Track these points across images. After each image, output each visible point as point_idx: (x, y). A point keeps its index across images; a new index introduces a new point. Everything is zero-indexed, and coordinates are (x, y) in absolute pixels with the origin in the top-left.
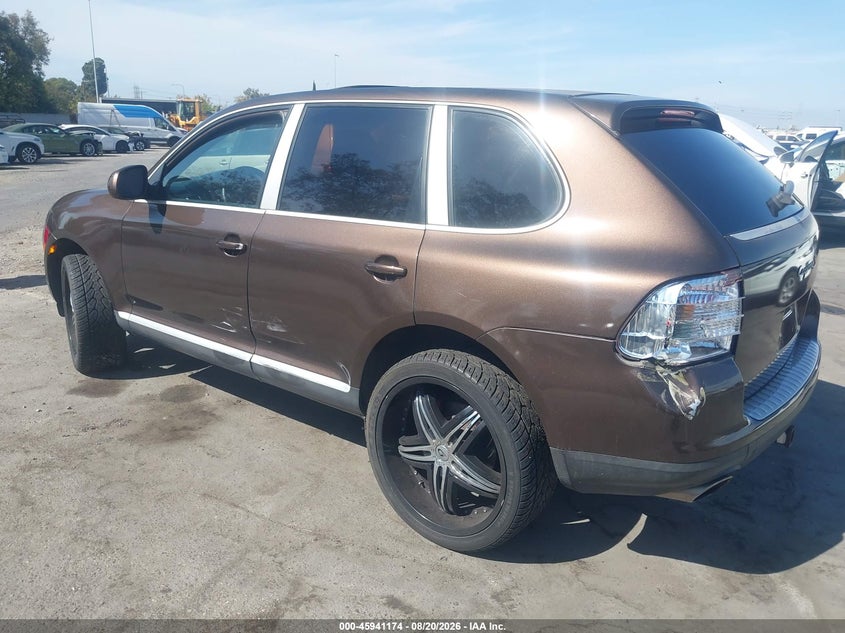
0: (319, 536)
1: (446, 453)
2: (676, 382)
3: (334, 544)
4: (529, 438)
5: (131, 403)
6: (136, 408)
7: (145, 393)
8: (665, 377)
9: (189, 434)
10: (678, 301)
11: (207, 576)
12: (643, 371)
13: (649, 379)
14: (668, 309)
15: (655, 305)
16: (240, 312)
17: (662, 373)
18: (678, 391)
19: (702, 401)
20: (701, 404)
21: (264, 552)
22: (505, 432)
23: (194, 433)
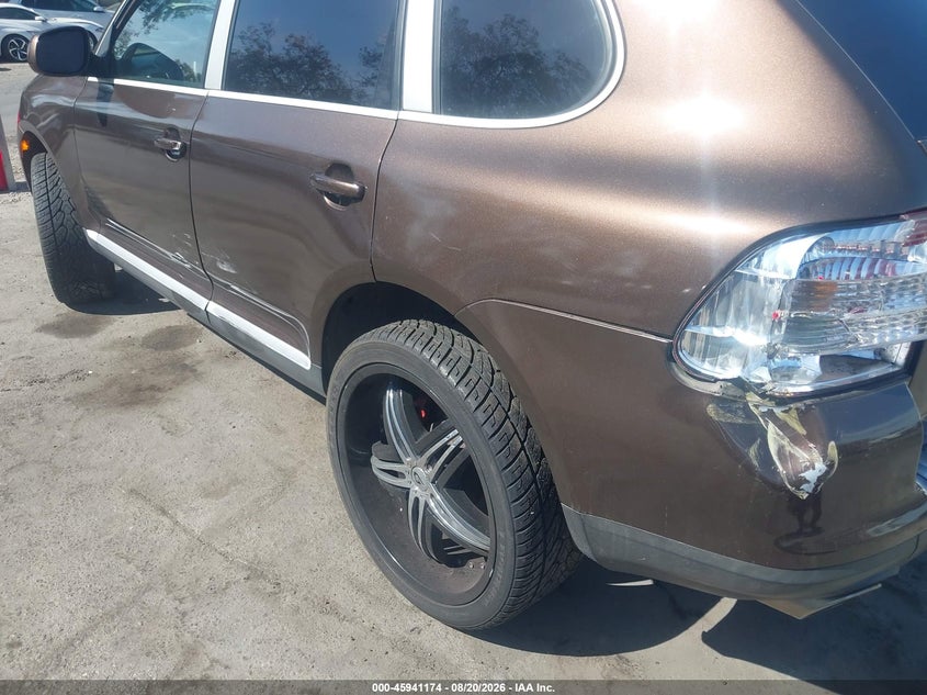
0: (255, 572)
1: (424, 479)
2: (783, 426)
3: (270, 588)
4: (534, 481)
5: (103, 349)
6: (106, 355)
7: (124, 335)
8: (763, 415)
9: (153, 397)
10: (800, 274)
11: (79, 625)
12: (720, 401)
13: (728, 418)
14: (777, 289)
15: (755, 279)
16: (187, 240)
17: (756, 406)
18: (786, 442)
19: (831, 466)
20: (827, 473)
21: (169, 592)
22: (493, 468)
23: (160, 395)
